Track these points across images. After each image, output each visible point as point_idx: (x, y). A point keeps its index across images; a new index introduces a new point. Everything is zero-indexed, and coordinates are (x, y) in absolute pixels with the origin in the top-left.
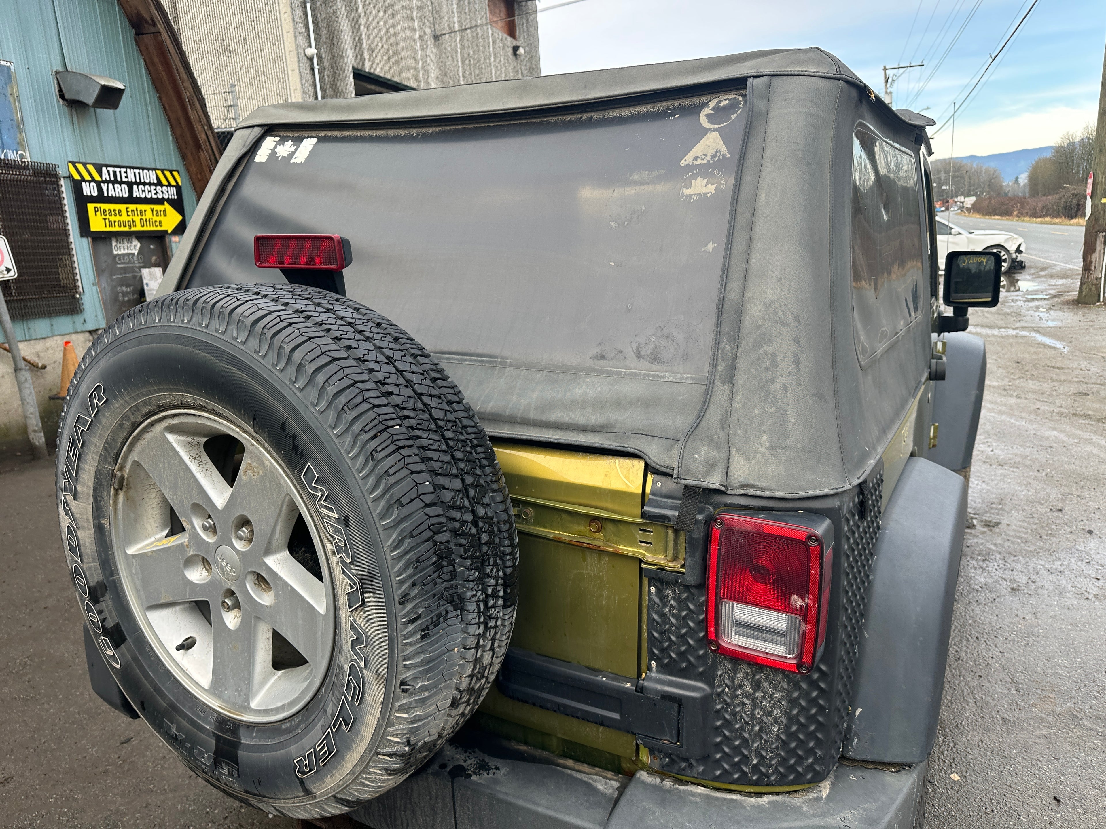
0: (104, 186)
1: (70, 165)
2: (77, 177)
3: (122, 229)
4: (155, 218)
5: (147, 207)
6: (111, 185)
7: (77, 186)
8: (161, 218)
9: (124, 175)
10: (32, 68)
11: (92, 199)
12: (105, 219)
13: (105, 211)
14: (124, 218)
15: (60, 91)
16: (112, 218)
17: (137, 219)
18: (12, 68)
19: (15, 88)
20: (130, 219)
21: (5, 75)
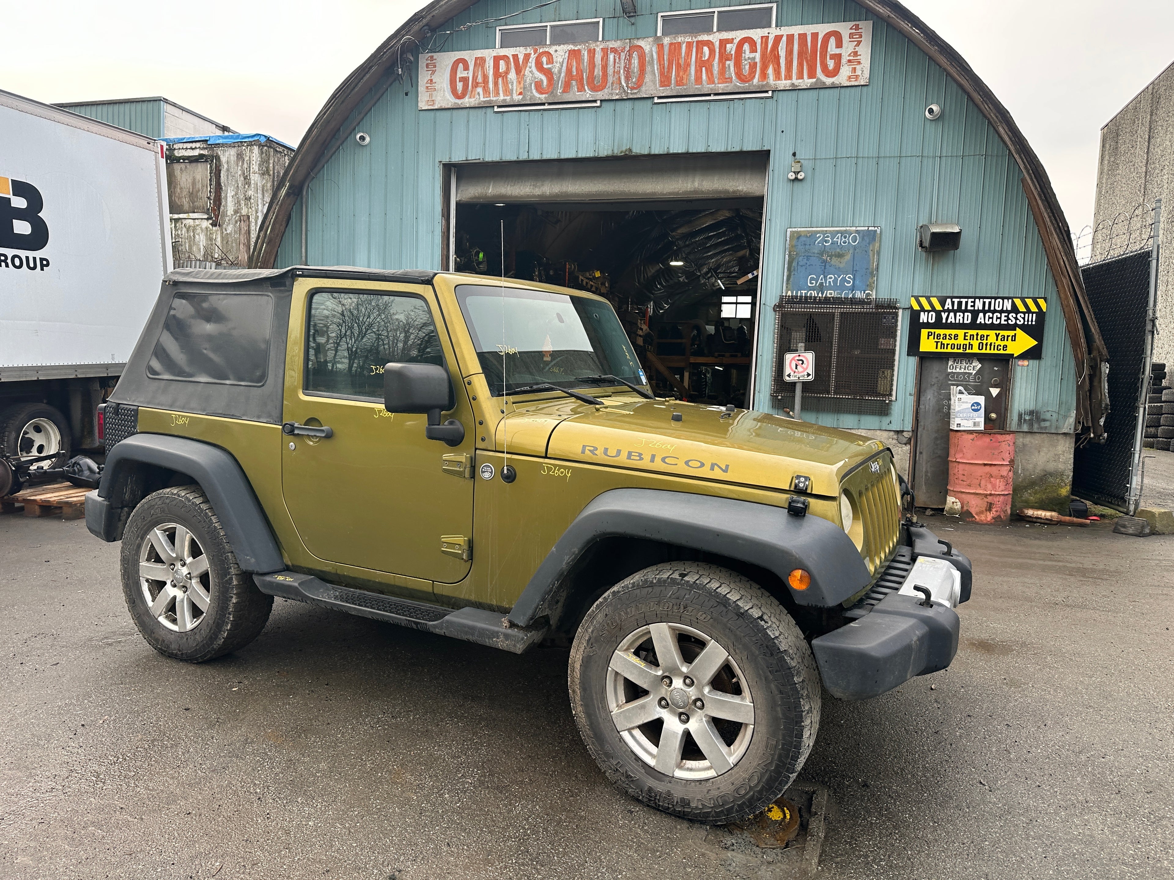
0: (944, 315)
1: (913, 299)
2: (916, 307)
3: (955, 351)
4: (999, 342)
5: (992, 333)
6: (952, 314)
7: (915, 315)
8: (1009, 343)
9: (970, 304)
10: (899, 228)
11: (927, 325)
12: (937, 342)
13: (939, 335)
14: (961, 341)
15: (920, 241)
16: (945, 342)
17: (975, 343)
18: (878, 231)
19: (877, 245)
20: (967, 342)
21: (870, 237)
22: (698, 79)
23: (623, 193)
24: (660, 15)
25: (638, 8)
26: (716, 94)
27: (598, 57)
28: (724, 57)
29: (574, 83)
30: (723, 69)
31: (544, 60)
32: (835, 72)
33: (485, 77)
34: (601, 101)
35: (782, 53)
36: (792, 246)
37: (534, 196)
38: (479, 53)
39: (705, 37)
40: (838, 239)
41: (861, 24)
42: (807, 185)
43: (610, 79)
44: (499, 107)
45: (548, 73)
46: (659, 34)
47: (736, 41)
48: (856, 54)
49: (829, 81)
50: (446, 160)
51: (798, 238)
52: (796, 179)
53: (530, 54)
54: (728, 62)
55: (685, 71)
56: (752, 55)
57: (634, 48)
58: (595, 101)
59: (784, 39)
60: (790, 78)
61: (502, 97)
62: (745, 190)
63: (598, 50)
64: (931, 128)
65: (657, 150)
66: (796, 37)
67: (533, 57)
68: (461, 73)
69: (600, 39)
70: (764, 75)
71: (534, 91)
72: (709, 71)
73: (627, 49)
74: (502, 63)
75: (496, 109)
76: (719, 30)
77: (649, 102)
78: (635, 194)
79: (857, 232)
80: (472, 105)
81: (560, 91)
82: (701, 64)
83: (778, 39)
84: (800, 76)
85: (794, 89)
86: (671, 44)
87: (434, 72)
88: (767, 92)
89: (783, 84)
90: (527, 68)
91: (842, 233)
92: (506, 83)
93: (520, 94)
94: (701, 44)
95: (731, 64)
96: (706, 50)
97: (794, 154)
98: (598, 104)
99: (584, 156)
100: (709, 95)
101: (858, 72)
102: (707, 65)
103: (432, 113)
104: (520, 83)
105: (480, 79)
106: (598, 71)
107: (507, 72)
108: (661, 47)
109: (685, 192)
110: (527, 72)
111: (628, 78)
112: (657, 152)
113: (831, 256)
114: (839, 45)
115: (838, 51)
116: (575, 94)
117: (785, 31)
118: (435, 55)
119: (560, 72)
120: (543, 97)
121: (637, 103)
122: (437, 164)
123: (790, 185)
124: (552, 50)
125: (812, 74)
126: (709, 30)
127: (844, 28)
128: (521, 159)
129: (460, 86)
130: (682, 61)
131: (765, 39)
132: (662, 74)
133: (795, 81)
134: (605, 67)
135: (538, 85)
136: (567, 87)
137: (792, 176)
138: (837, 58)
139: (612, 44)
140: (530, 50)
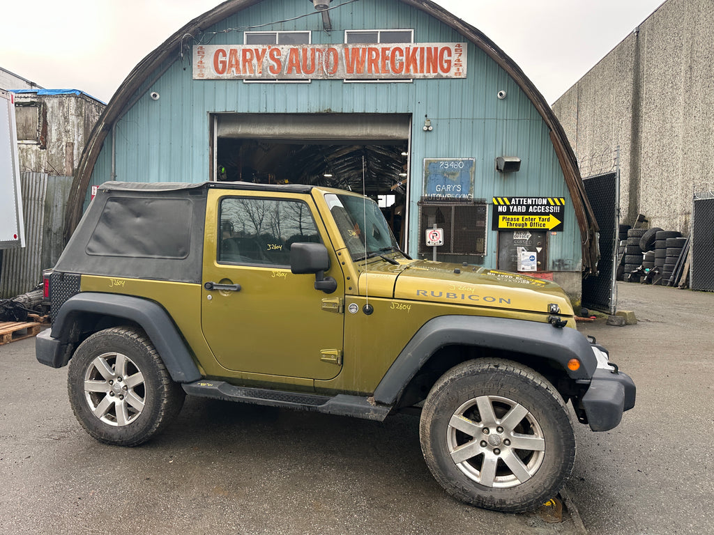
0: (511, 208)
1: (494, 199)
2: (496, 203)
3: (518, 227)
4: (541, 222)
5: (537, 217)
6: (515, 207)
7: (495, 208)
8: (546, 222)
9: (525, 201)
10: (485, 158)
11: (502, 213)
12: (508, 223)
13: (509, 219)
14: (520, 222)
15: (497, 166)
16: (513, 222)
17: (528, 223)
18: (474, 161)
19: (473, 168)
20: (524, 222)
21: (470, 164)
22: (370, 70)
23: (325, 135)
24: (346, 31)
25: (333, 27)
26: (380, 79)
27: (309, 53)
28: (385, 58)
29: (294, 68)
30: (384, 66)
31: (275, 53)
32: (448, 70)
33: (237, 62)
34: (312, 80)
35: (418, 58)
36: (427, 168)
37: (268, 135)
38: (233, 47)
39: (373, 46)
40: (452, 165)
41: (462, 44)
42: (434, 134)
43: (317, 67)
44: (246, 80)
45: (278, 61)
46: (346, 42)
47: (391, 49)
48: (459, 60)
49: (444, 75)
50: (212, 111)
51: (430, 164)
52: (428, 130)
53: (266, 49)
54: (387, 61)
55: (362, 65)
56: (401, 58)
57: (330, 50)
58: (308, 80)
59: (419, 50)
60: (423, 72)
61: (248, 74)
62: (397, 135)
63: (309, 49)
64: (500, 104)
65: (346, 110)
66: (425, 49)
67: (268, 51)
68: (221, 58)
69: (310, 43)
70: (408, 70)
71: (269, 72)
72: (376, 66)
73: (327, 50)
74: (248, 53)
75: (244, 81)
76: (381, 42)
77: (340, 82)
78: (332, 136)
79: (462, 161)
80: (229, 78)
81: (285, 72)
82: (371, 61)
83: (415, 49)
84: (428, 71)
85: (425, 79)
86: (353, 49)
87: (203, 57)
88: (410, 79)
89: (419, 75)
90: (265, 58)
91: (454, 161)
92: (251, 66)
93: (260, 73)
94: (371, 50)
95: (388, 62)
96: (374, 53)
97: (426, 116)
98: (310, 81)
99: (301, 112)
100: (376, 80)
101: (461, 71)
102: (375, 62)
103: (202, 82)
104: (260, 66)
105: (234, 62)
106: (309, 62)
107: (251, 59)
108: (347, 50)
109: (362, 136)
110: (264, 60)
111: (327, 67)
112: (346, 112)
113: (448, 175)
114: (450, 55)
115: (449, 58)
116: (295, 75)
117: (419, 45)
118: (204, 46)
119: (285, 61)
120: (275, 76)
121: (333, 82)
122: (206, 113)
123: (424, 133)
124: (280, 47)
125: (435, 71)
126: (375, 42)
127: (452, 46)
128: (261, 112)
129: (220, 66)
130: (360, 59)
131: (408, 49)
132: (348, 66)
133: (425, 74)
134: (313, 60)
135: (272, 68)
136: (290, 70)
137: (425, 128)
138: (449, 62)
139: (317, 47)
140: (265, 47)
